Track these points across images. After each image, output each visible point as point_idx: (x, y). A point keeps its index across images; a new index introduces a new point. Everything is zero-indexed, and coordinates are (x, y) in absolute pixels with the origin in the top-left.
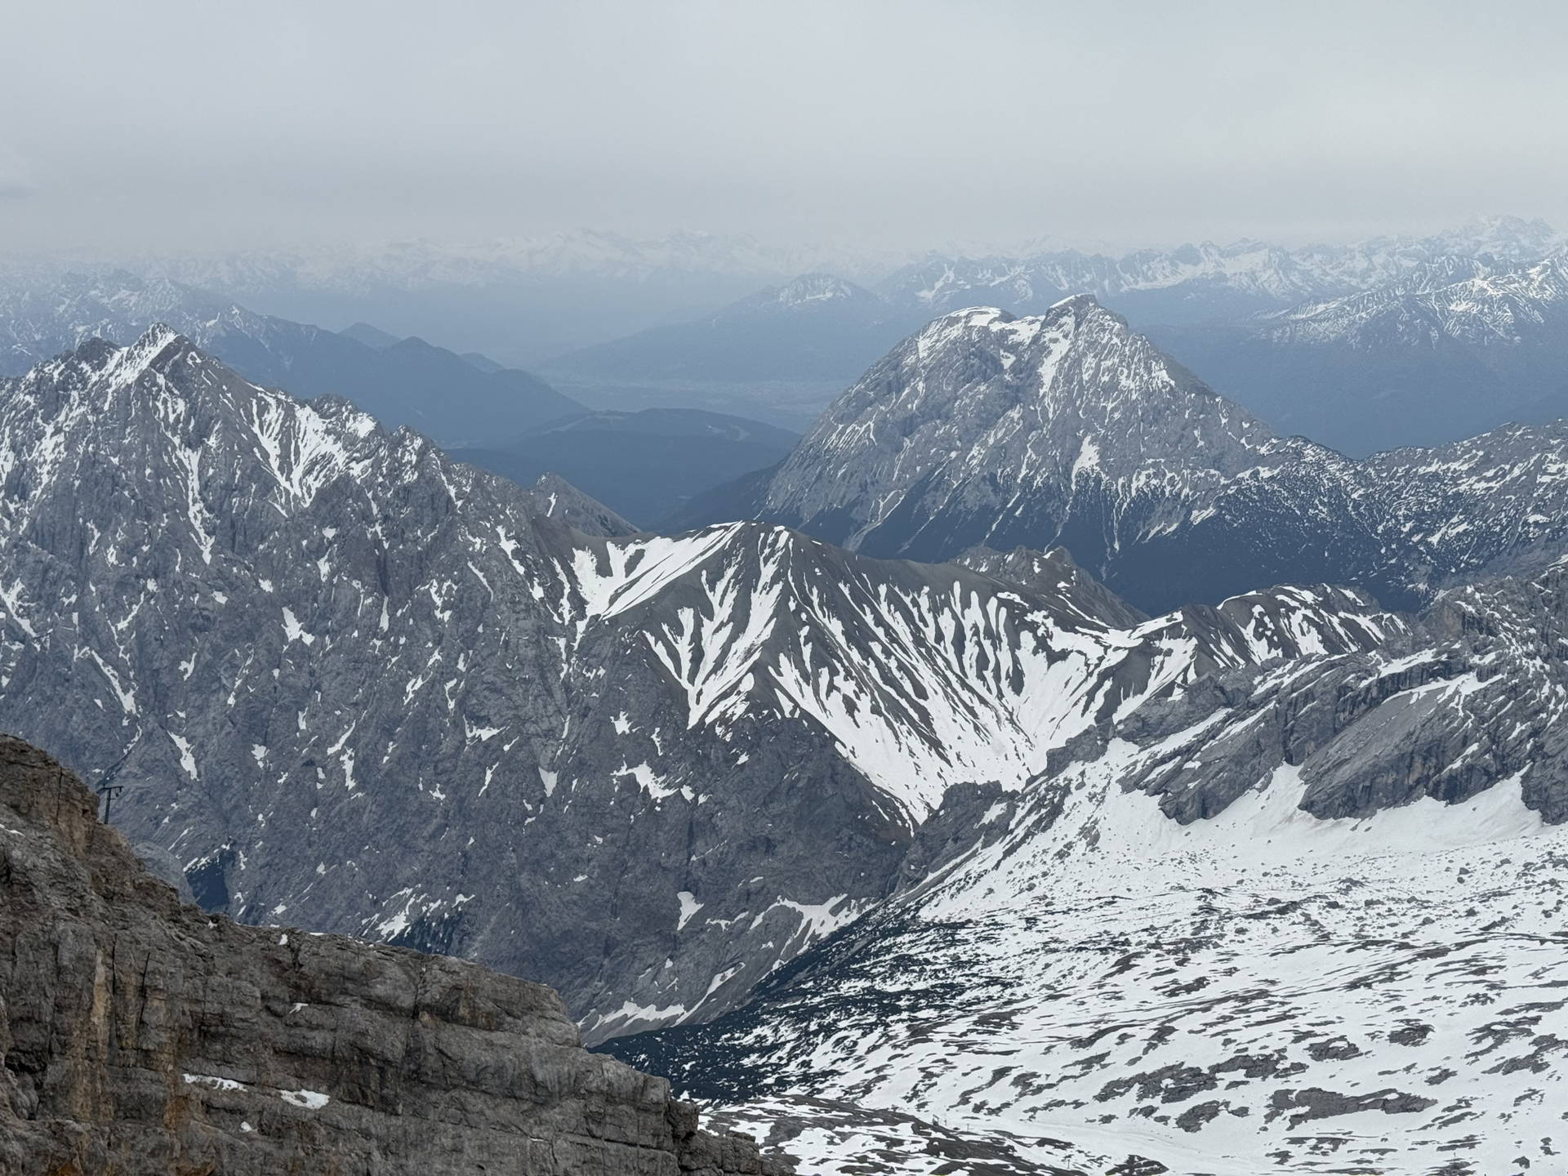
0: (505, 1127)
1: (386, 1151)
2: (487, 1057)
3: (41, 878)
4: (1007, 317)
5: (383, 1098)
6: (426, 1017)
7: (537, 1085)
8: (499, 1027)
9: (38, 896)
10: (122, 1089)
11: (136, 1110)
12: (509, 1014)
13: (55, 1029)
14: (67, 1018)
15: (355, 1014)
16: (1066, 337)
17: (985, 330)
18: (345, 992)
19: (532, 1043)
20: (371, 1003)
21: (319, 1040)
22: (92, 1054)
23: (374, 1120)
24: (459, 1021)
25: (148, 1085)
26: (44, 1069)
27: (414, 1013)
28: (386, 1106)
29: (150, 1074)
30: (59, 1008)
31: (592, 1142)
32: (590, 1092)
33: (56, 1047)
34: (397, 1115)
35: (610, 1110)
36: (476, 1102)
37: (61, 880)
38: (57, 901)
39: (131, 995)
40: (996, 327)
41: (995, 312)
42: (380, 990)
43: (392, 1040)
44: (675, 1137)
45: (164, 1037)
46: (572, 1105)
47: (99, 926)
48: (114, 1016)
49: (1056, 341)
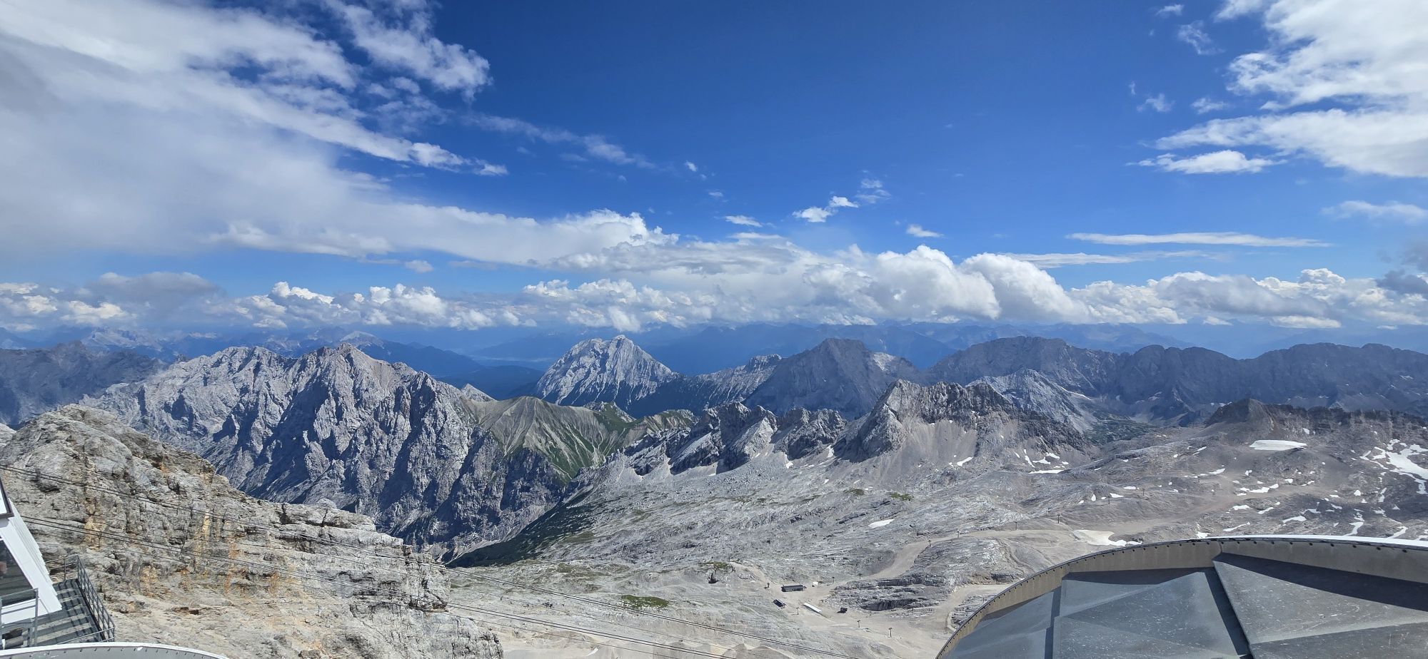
0: (349, 555)
1: (310, 563)
2: (345, 536)
3: (189, 490)
5: (310, 549)
6: (326, 526)
7: (360, 543)
8: (350, 527)
9: (188, 495)
10: (214, 549)
11: (219, 554)
12: (353, 524)
13: (189, 531)
14: (194, 528)
15: (303, 526)
18: (300, 520)
19: (359, 532)
20: (308, 522)
21: (289, 534)
22: (202, 538)
23: (307, 555)
24: (337, 526)
25: (222, 546)
26: (184, 543)
27: (322, 525)
28: (311, 551)
29: (223, 544)
30: (190, 526)
31: (377, 557)
32: (377, 544)
33: (189, 537)
34: (314, 553)
35: (383, 548)
36: (339, 548)
37: (199, 489)
38: (195, 495)
39: (219, 522)
42: (311, 519)
43: (313, 532)
44: (405, 555)
45: (230, 533)
46: (371, 547)
47: (209, 503)
48: (211, 527)
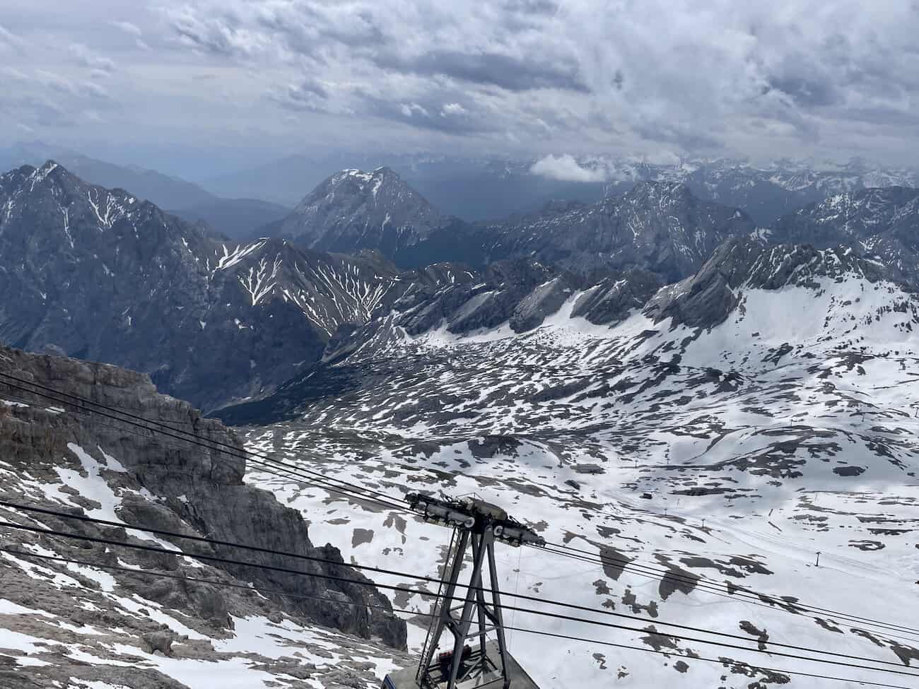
2: (122, 397)
4: (361, 173)
5: (83, 409)
6: (99, 383)
12: (130, 382)
15: (72, 383)
16: (380, 180)
17: (354, 177)
18: (68, 376)
19: (139, 392)
20: (78, 379)
23: (80, 417)
24: (111, 385)
27: (94, 382)
28: (85, 412)
32: (160, 407)
34: (89, 415)
35: (167, 412)
40: (357, 176)
41: (357, 171)
43: (86, 391)
44: (193, 420)
49: (377, 181)
